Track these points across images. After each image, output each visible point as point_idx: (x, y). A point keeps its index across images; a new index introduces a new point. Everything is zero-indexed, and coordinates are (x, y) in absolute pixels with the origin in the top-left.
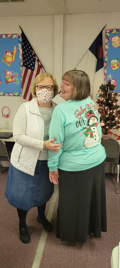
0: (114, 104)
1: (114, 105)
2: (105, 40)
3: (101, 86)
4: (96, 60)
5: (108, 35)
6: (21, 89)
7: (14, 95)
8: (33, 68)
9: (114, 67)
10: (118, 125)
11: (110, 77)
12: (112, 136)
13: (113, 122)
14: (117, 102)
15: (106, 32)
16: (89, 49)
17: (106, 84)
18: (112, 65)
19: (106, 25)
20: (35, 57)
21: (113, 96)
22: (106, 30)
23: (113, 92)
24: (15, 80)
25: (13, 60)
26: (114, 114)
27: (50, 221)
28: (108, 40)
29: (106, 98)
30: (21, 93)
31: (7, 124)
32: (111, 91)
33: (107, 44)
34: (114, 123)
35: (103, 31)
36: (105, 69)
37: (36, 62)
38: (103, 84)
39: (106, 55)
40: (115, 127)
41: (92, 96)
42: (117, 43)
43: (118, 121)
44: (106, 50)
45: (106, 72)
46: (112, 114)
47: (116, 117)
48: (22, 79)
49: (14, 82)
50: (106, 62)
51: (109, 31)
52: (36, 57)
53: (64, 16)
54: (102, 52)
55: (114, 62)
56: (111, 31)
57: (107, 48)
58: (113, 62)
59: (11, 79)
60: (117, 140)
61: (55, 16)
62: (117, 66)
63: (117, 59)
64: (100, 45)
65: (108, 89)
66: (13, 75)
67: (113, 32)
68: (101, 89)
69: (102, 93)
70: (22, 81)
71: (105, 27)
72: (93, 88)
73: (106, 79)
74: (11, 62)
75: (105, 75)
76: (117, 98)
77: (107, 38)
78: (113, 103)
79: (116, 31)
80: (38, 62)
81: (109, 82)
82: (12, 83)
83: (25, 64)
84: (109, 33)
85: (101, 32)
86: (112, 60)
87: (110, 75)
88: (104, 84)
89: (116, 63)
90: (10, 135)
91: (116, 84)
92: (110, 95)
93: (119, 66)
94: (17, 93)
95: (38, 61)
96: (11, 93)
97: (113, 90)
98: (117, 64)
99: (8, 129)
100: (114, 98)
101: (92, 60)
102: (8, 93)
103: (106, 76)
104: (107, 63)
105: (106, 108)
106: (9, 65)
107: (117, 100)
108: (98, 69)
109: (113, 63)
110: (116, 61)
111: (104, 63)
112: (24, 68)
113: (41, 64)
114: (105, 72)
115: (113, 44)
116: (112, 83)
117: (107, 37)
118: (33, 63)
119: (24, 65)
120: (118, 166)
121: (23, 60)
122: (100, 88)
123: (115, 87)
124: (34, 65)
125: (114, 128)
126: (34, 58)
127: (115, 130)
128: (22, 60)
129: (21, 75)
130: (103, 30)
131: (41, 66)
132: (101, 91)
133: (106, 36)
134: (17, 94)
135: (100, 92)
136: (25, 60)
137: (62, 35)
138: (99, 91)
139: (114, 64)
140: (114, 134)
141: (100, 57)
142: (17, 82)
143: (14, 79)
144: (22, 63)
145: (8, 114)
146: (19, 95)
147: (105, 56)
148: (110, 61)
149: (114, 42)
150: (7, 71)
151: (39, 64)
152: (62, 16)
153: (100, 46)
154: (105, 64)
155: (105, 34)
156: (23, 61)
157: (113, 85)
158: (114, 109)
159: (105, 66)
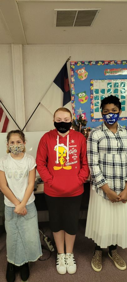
2: (70, 73)
4: (63, 93)
5: (74, 67)
11: (80, 111)
15: (71, 65)
16: (54, 82)
17: (77, 120)
18: (80, 99)
19: (70, 57)
21: (86, 132)
22: (71, 62)
23: (85, 128)
28: (74, 72)
32: (83, 127)
33: (72, 76)
35: (67, 63)
36: (73, 103)
39: (72, 88)
42: (83, 76)
50: (73, 95)
51: (74, 63)
54: (69, 85)
55: (82, 95)
56: (76, 63)
57: (73, 81)
63: (85, 92)
64: (65, 77)
65: (79, 124)
67: (78, 65)
71: (69, 59)
73: (75, 113)
75: (73, 109)
77: (72, 71)
79: (81, 63)
81: (81, 117)
85: (65, 66)
91: (85, 118)
92: (82, 131)
97: (85, 125)
100: (87, 134)
101: (58, 93)
103: (75, 111)
104: (75, 97)
110: (84, 94)
114: (73, 106)
115: (79, 77)
116: (83, 118)
123: (87, 121)
133: (71, 68)
137: (22, 66)
141: (67, 91)
153: (66, 79)
154: (73, 98)
155: (70, 67)
157: (84, 121)
159: (73, 99)
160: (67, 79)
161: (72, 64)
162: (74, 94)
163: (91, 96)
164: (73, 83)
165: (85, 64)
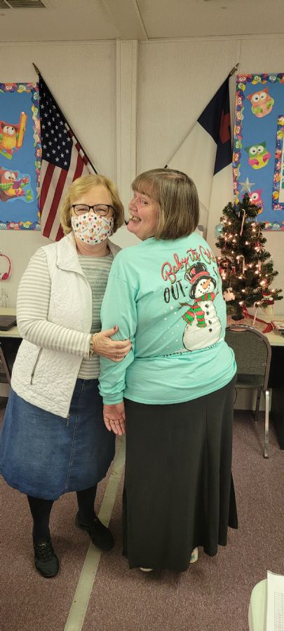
0: (256, 248)
1: (258, 251)
2: (235, 101)
3: (226, 208)
4: (216, 145)
5: (244, 88)
6: (39, 214)
7: (22, 228)
8: (66, 163)
9: (257, 163)
10: (266, 297)
11: (247, 185)
12: (252, 322)
13: (255, 291)
14: (264, 245)
15: (238, 82)
16: (198, 121)
17: (239, 203)
18: (251, 159)
19: (237, 65)
20: (71, 138)
21: (254, 230)
22: (238, 77)
23: (253, 222)
24: (23, 192)
25: (19, 145)
26: (257, 272)
27: (107, 525)
28: (242, 100)
29: (239, 234)
30: (37, 223)
31: (4, 297)
32: (249, 219)
33: (239, 108)
34: (257, 294)
35: (231, 79)
36: (236, 167)
37: (74, 150)
38: (230, 203)
39: (237, 134)
40: (258, 303)
41: (207, 230)
42: (263, 107)
43: (267, 289)
44: (238, 123)
45: (238, 174)
46: (253, 273)
47: (261, 280)
48: (39, 190)
49: (20, 195)
50: (238, 151)
51: (245, 79)
52: (73, 138)
53: (139, 41)
54: (229, 127)
55: (257, 151)
56: (249, 79)
57: (239, 118)
58: (254, 151)
59: (13, 188)
60: (264, 332)
61: (118, 42)
62: (264, 160)
63: (264, 145)
64: (223, 113)
65: (242, 213)
66: (20, 179)
67: (254, 83)
68: (227, 215)
69: (230, 223)
70: (39, 194)
71: (234, 70)
72: (208, 212)
73: (237, 190)
74: (14, 149)
75: (235, 181)
76: (265, 235)
77: (239, 96)
78: (254, 245)
79: (260, 79)
80: (79, 151)
81: (246, 198)
82: (15, 199)
83: (48, 155)
84: (244, 83)
85: (226, 83)
86: (251, 146)
87: (247, 182)
88: (233, 203)
89: (261, 154)
90: (11, 322)
91: (260, 202)
92: (247, 227)
93: (268, 160)
94: (29, 223)
95: (79, 147)
96: (15, 223)
97: (254, 216)
98: (263, 155)
99: (6, 307)
100: (257, 235)
101: (206, 145)
102: (8, 223)
103: (238, 185)
104: (240, 154)
105: (238, 258)
106: (9, 157)
107: (264, 240)
108: (218, 167)
109: (253, 153)
110: (261, 148)
111: (234, 154)
112: (45, 164)
113: (85, 155)
114: (236, 175)
115: (254, 110)
116: (251, 200)
117: (241, 94)
118: (67, 151)
119: (44, 157)
120: (267, 393)
121: (42, 144)
122: (225, 211)
123: (260, 208)
124: (68, 158)
125: (257, 306)
126: (69, 139)
127: (260, 309)
128: (40, 146)
129: (37, 181)
130: (230, 76)
131: (84, 160)
132: (226, 218)
133: (238, 90)
134: (27, 225)
135: (225, 221)
136: (47, 145)
137: (134, 86)
138: (222, 219)
139: (255, 155)
140: (257, 319)
141: (224, 140)
142: (28, 197)
143: (20, 189)
144: (39, 152)
145: (7, 272)
146: (32, 228)
147: (235, 137)
148: (247, 149)
149: (257, 105)
150: (5, 171)
151: (79, 155)
152: (135, 42)
153: (225, 115)
154: (236, 157)
155: (235, 87)
156: (43, 148)
157: (254, 206)
158: (256, 260)
159: (237, 160)
160: (227, 115)
161: (240, 80)
162: (239, 149)
163: (276, 154)
164: (240, 124)
165: (270, 81)
